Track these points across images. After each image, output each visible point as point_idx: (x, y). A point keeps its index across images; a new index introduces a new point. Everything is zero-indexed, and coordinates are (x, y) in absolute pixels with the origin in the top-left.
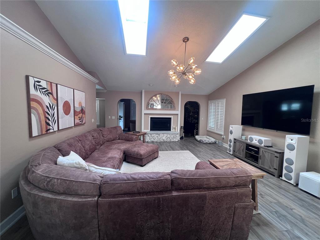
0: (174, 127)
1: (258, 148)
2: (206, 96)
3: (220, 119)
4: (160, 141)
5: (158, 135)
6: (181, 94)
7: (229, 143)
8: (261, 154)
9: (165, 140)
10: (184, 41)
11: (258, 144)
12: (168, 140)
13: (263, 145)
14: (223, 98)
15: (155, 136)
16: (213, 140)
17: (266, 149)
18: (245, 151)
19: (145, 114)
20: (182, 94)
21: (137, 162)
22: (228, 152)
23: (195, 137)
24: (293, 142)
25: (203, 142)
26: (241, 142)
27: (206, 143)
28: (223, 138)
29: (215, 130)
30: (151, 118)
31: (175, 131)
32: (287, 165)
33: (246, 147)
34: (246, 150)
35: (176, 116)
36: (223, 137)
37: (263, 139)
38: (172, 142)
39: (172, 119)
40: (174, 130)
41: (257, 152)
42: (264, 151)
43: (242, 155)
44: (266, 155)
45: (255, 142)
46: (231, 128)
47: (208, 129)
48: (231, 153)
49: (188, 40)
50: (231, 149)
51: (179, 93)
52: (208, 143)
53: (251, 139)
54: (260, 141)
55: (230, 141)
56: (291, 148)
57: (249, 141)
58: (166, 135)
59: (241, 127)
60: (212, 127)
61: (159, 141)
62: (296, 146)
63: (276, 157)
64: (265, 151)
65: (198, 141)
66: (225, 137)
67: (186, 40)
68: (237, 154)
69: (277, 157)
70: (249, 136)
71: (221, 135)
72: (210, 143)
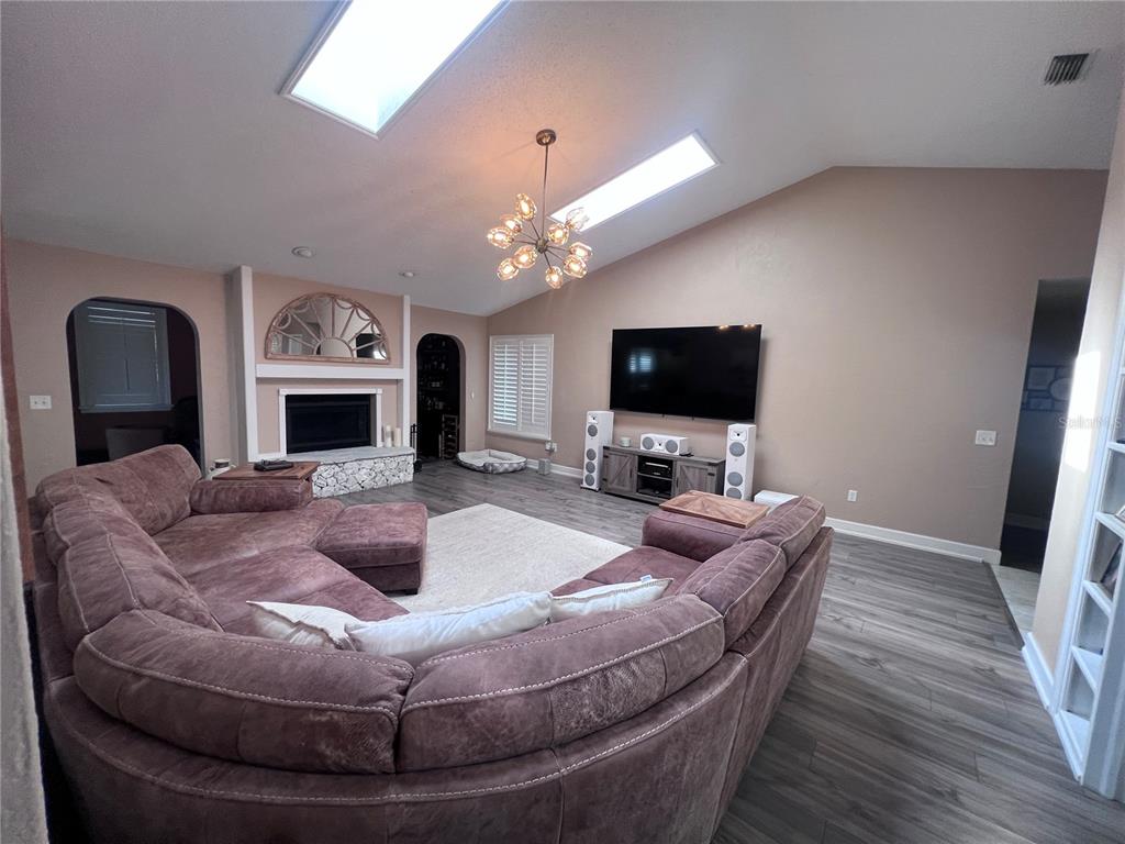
0: (388, 429)
1: (669, 462)
2: (480, 318)
3: (536, 396)
4: (346, 491)
5: (337, 469)
6: (411, 306)
7: (586, 460)
8: (678, 475)
9: (368, 484)
10: (540, 141)
11: (666, 452)
12: (381, 483)
13: (677, 453)
14: (547, 332)
15: (324, 474)
16: (516, 460)
17: (684, 460)
18: (636, 474)
19: (260, 381)
20: (413, 307)
21: (394, 582)
22: (585, 485)
23: (457, 458)
24: (741, 439)
25: (495, 469)
26: (624, 453)
27: (506, 473)
28: (551, 451)
29: (520, 429)
30: (289, 398)
31: (393, 445)
32: (731, 486)
33: (640, 464)
34: (639, 471)
35: (394, 387)
36: (548, 447)
37: (677, 439)
38: (395, 485)
39: (379, 399)
40: (389, 439)
41: (669, 473)
42: (685, 469)
43: (629, 486)
44: (690, 474)
45: (659, 449)
46: (590, 420)
47: (490, 427)
48: (594, 487)
49: (553, 137)
50: (595, 475)
51: (400, 300)
52: (511, 469)
53: (649, 443)
54: (671, 446)
55: (591, 455)
56: (737, 450)
57: (642, 448)
58: (368, 464)
59: (611, 414)
60: (507, 421)
61: (342, 492)
62: (745, 445)
63: (710, 474)
64: (688, 467)
65: (474, 470)
66: (555, 446)
67: (546, 138)
68: (614, 486)
69: (713, 475)
70: (643, 437)
71: (544, 442)
72: (514, 471)
